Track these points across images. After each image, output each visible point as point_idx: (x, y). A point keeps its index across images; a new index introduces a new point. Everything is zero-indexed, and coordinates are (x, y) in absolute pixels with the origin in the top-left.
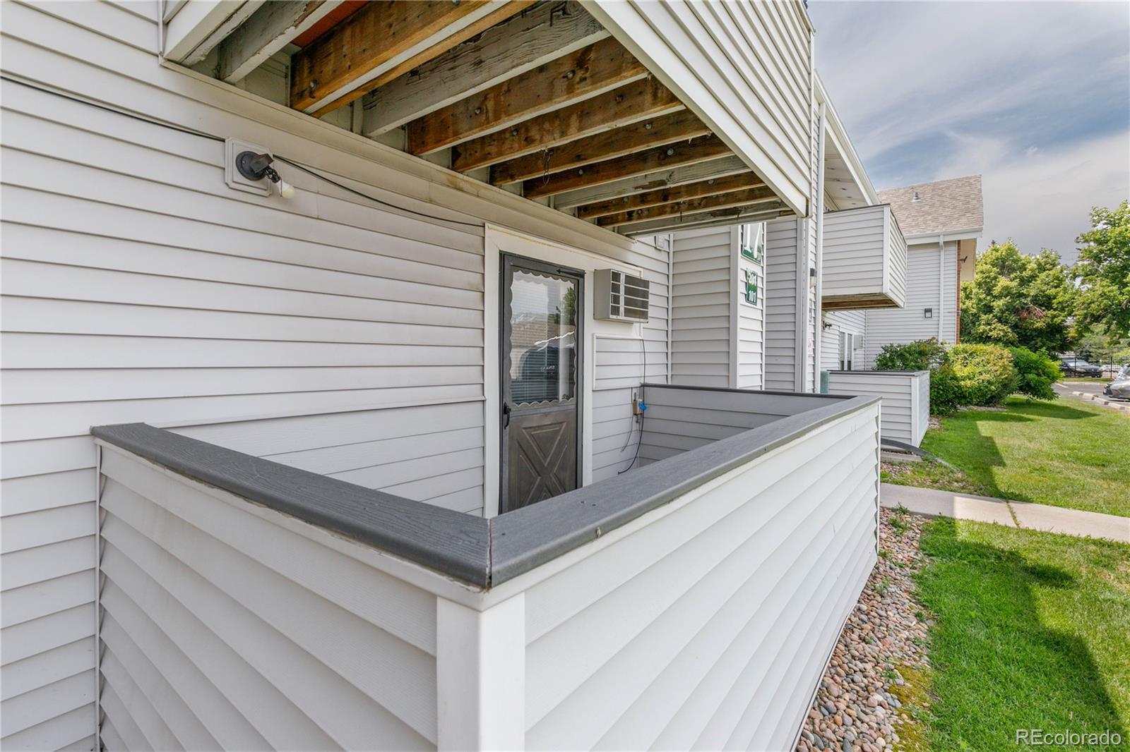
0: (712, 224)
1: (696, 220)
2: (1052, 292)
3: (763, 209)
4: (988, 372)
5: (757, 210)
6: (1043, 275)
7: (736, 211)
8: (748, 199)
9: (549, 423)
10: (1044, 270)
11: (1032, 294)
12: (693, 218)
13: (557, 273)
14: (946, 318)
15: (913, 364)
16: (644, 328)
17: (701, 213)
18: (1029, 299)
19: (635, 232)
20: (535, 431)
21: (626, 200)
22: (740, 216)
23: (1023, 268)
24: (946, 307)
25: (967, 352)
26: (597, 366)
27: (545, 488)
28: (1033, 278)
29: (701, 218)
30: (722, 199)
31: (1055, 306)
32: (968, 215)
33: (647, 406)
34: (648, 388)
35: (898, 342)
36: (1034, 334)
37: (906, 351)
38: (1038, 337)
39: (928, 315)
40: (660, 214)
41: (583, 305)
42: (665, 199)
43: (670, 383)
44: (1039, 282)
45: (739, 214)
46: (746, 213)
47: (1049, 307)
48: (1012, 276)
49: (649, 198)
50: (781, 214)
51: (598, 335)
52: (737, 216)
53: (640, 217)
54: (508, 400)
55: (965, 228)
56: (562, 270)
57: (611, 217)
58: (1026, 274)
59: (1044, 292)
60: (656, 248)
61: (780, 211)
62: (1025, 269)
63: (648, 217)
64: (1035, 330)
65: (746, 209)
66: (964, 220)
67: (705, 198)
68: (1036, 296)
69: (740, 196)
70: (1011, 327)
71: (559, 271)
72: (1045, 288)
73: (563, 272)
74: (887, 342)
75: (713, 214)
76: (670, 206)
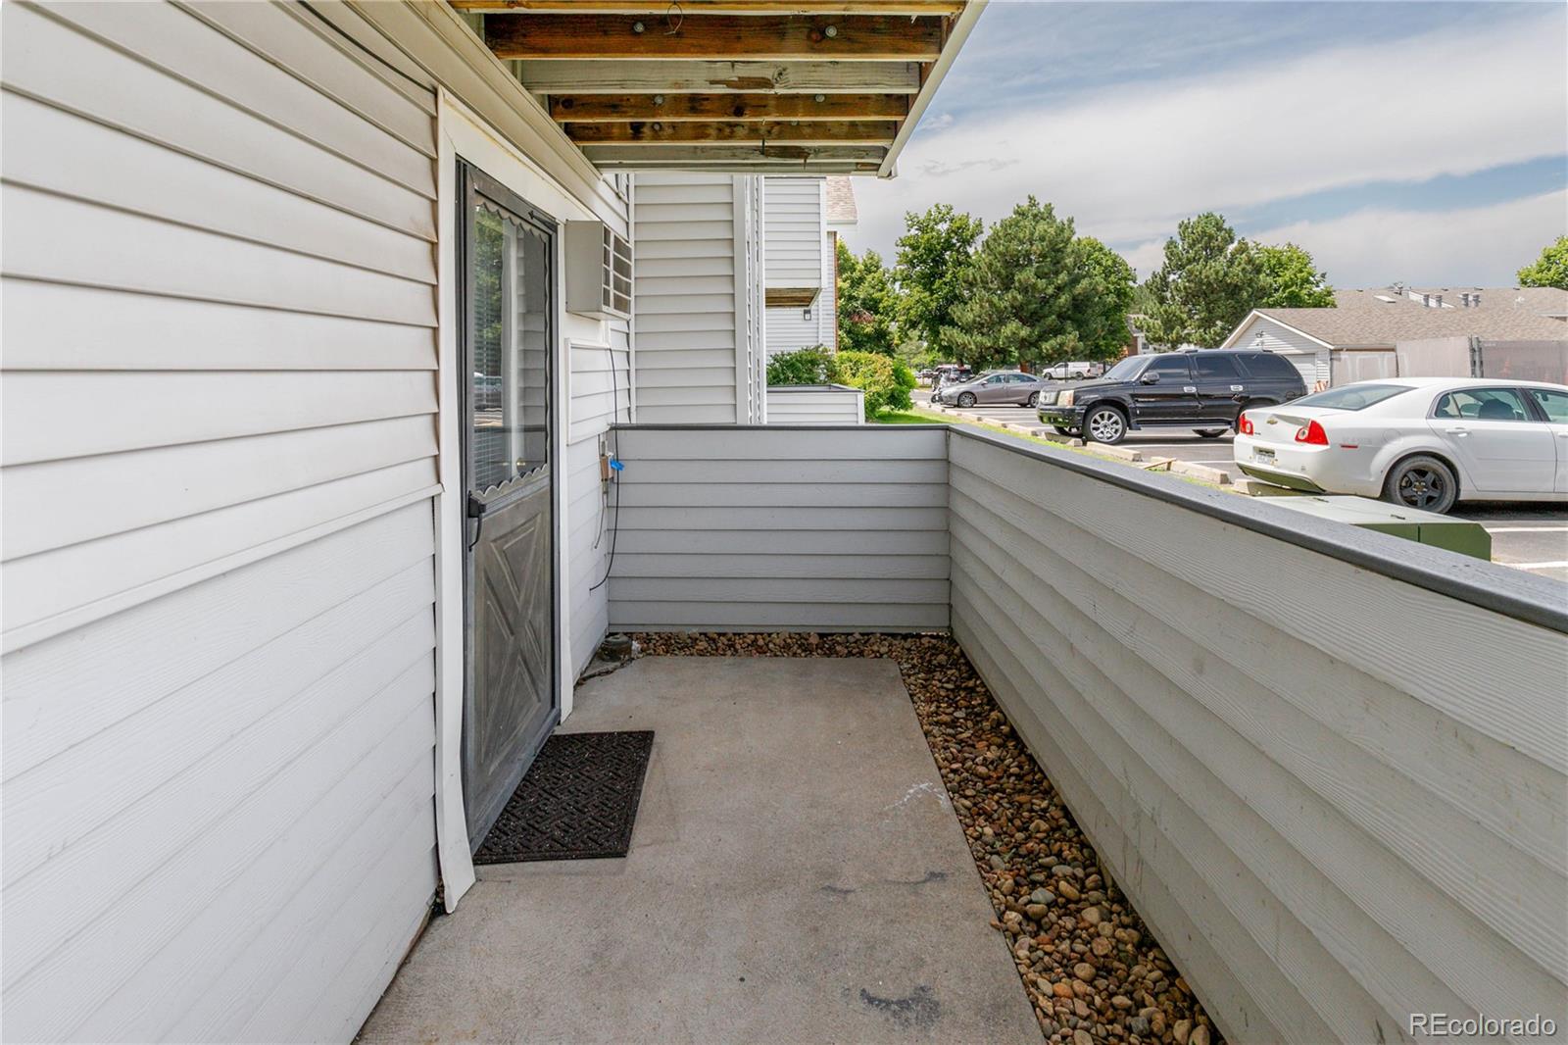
0: (752, 168)
1: (734, 156)
2: (877, 295)
3: (843, 156)
4: (876, 383)
5: (833, 157)
6: (869, 278)
7: (800, 153)
8: (847, 137)
9: (523, 521)
10: (870, 273)
11: (861, 297)
12: (729, 153)
13: (529, 218)
14: (825, 321)
15: (806, 375)
16: (612, 330)
17: (742, 148)
18: (859, 302)
19: (617, 162)
20: (507, 542)
21: (659, 101)
22: (808, 161)
23: (853, 269)
24: (825, 308)
25: (851, 361)
26: (572, 398)
27: (519, 657)
28: (861, 280)
29: (744, 155)
30: (807, 131)
31: (881, 310)
32: (842, 203)
33: (622, 463)
34: (623, 432)
35: (788, 349)
36: (865, 339)
37: (797, 360)
38: (867, 342)
39: (807, 316)
40: (697, 138)
41: (557, 286)
42: (739, 112)
43: (634, 421)
44: (867, 284)
45: (806, 158)
46: (816, 158)
47: (877, 312)
48: (844, 276)
49: (707, 105)
50: (859, 167)
51: (573, 342)
52: (802, 161)
53: (656, 137)
54: (472, 486)
55: (841, 218)
56: (535, 214)
57: (597, 127)
58: (856, 275)
59: (871, 295)
60: (617, 194)
61: (857, 164)
62: (855, 271)
63: (671, 138)
64: (866, 335)
65: (817, 151)
66: (838, 209)
67: (778, 123)
68: (864, 299)
69: (835, 131)
70: (845, 332)
71: (532, 215)
72: (872, 291)
73: (536, 218)
74: (776, 349)
75: (764, 151)
76: (716, 125)
